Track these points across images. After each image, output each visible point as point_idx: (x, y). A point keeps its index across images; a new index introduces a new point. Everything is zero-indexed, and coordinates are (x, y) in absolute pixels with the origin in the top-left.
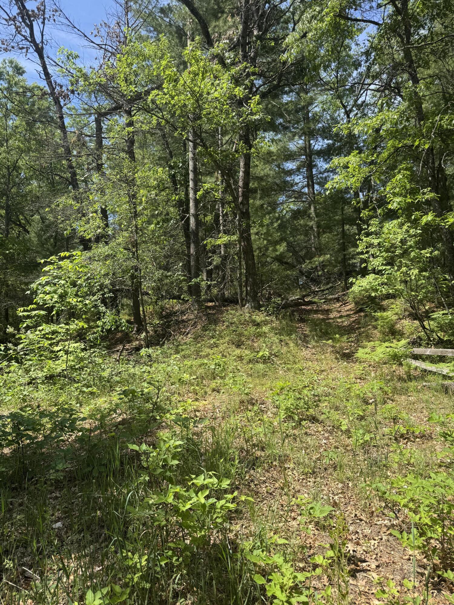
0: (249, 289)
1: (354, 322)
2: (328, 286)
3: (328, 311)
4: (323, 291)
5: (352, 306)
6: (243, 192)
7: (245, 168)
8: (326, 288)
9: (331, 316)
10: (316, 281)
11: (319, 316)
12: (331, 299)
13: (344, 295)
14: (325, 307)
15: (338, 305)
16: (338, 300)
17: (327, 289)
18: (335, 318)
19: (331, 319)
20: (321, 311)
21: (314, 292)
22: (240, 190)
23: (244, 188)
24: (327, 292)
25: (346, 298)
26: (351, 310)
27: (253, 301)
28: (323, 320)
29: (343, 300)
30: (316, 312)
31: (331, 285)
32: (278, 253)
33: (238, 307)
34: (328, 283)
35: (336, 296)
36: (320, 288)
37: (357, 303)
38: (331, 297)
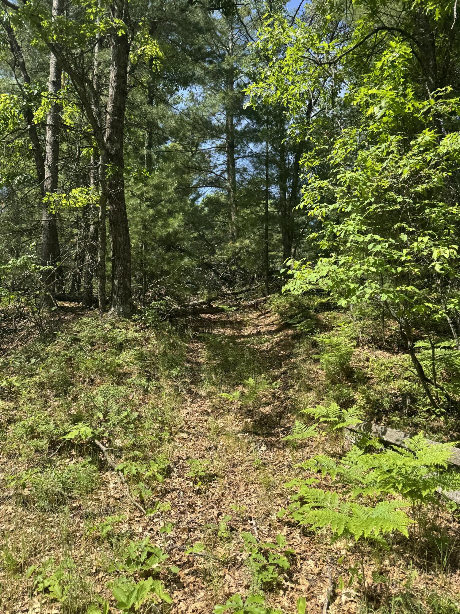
0: (116, 282)
1: (278, 344)
2: (244, 289)
3: (240, 324)
4: (236, 294)
5: (274, 317)
6: (113, 122)
7: (117, 81)
8: (241, 289)
9: (245, 332)
10: (228, 281)
11: (228, 331)
12: (245, 307)
13: (264, 301)
14: (239, 317)
15: (255, 314)
16: (255, 307)
17: (242, 292)
18: (249, 336)
19: (244, 336)
20: (231, 323)
21: (224, 295)
22: (108, 117)
23: (114, 114)
24: (241, 296)
25: (266, 305)
26: (272, 324)
27: (122, 304)
28: (232, 338)
29: (263, 308)
30: (224, 324)
31: (248, 287)
32: (170, 230)
33: (97, 312)
34: (244, 285)
35: (254, 302)
36: (233, 290)
37: (282, 314)
38: (246, 303)
